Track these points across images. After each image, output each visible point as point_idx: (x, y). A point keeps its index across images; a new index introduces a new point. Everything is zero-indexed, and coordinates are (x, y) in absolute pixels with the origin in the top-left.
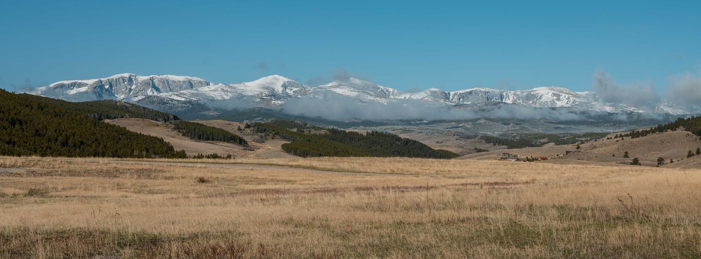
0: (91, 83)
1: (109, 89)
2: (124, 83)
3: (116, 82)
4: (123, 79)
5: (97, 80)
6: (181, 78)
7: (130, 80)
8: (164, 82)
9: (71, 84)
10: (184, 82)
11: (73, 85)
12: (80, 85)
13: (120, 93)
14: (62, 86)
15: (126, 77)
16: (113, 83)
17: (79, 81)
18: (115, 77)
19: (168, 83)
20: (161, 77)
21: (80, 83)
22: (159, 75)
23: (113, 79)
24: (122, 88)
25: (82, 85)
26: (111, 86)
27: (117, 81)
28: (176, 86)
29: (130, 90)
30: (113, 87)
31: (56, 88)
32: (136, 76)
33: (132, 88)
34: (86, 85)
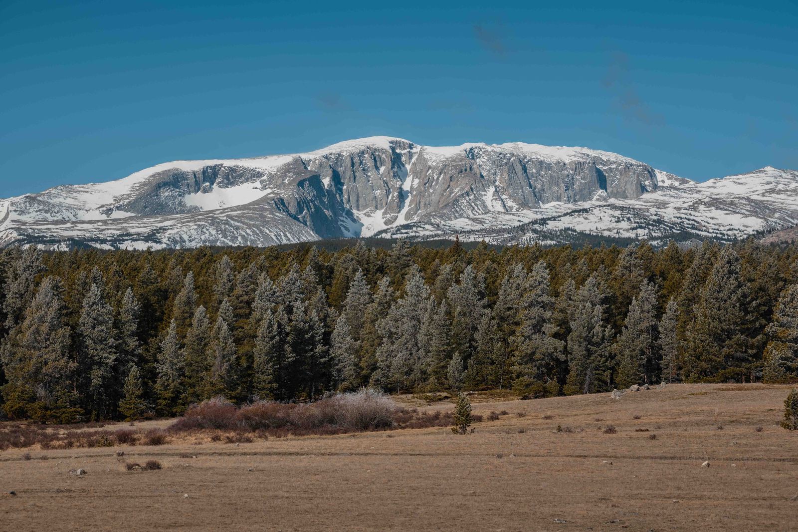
0: (274, 171)
1: (333, 189)
2: (377, 168)
3: (353, 165)
4: (375, 156)
5: (288, 159)
6: (565, 154)
7: (396, 160)
8: (511, 169)
9: (204, 171)
10: (578, 167)
11: (209, 176)
12: (233, 178)
13: (366, 206)
14: (176, 180)
15: (382, 150)
16: (340, 170)
17: (228, 163)
18: (346, 147)
19: (525, 170)
20: (497, 148)
21: (232, 170)
22: (489, 143)
23: (339, 155)
24: (372, 188)
25: (240, 176)
26: (337, 179)
27: (356, 160)
28: (554, 181)
29: (402, 195)
30: (343, 184)
31: (159, 186)
32: (411, 147)
33: (406, 187)
34: (255, 175)
